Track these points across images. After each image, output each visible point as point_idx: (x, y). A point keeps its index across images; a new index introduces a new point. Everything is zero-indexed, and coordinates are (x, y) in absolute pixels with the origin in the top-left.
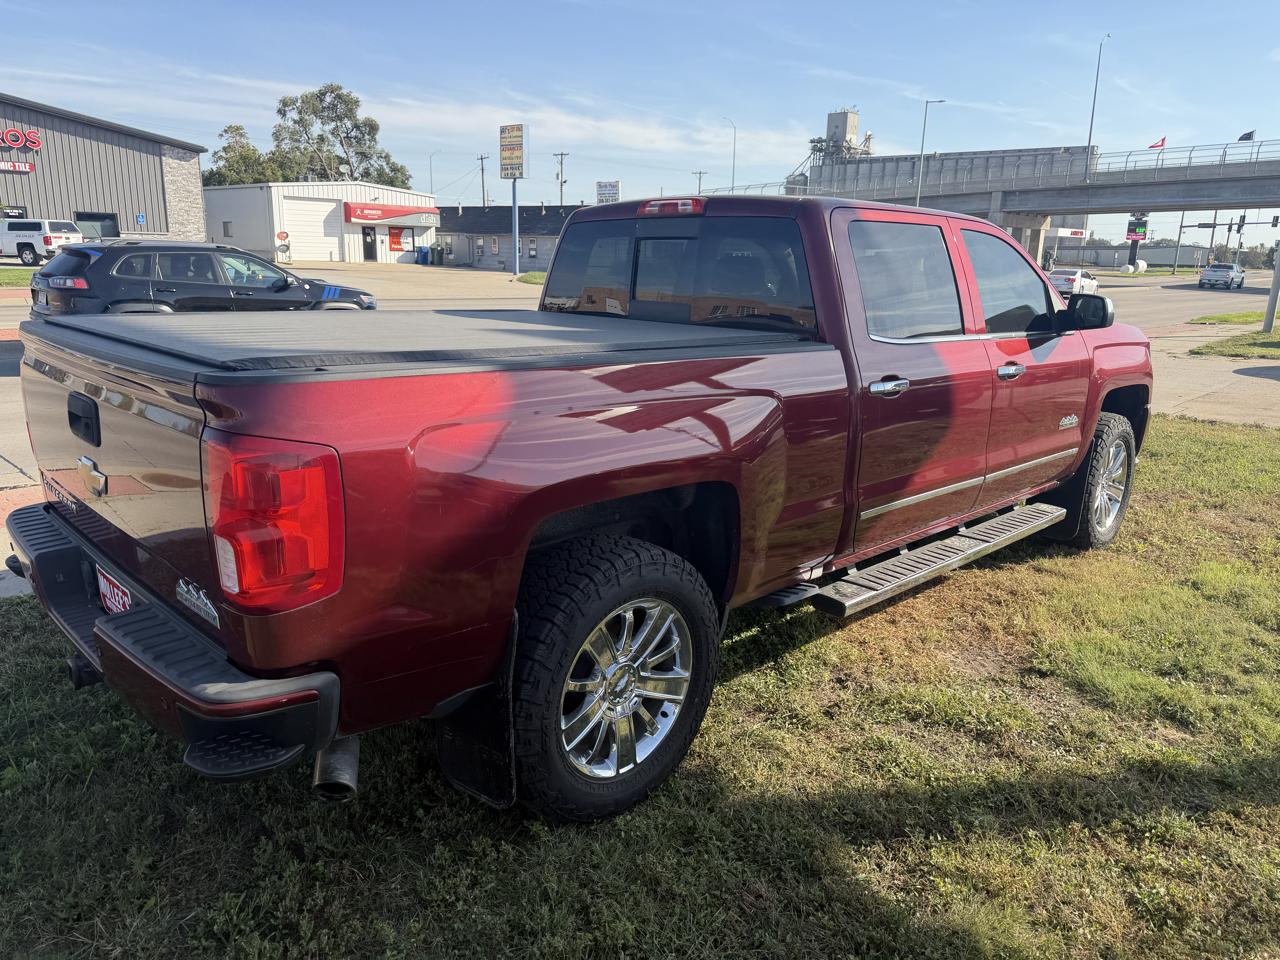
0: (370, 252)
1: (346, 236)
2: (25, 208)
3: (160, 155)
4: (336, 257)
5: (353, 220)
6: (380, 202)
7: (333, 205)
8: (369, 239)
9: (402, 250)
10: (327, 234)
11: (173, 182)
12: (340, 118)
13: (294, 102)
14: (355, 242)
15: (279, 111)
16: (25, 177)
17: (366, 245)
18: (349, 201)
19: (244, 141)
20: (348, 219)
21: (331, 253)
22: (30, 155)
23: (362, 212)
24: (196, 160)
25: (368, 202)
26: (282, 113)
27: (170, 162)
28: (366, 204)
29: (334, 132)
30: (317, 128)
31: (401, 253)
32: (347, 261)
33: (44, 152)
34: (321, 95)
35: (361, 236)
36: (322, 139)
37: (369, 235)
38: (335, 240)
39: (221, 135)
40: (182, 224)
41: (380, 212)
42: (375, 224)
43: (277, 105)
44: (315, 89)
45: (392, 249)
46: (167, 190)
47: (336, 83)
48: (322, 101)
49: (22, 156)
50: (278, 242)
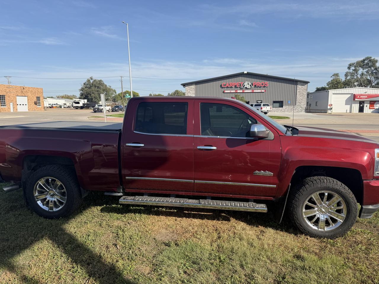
0: (361, 110)
1: (353, 105)
2: (262, 101)
3: (297, 85)
4: (348, 111)
5: (356, 99)
6: (368, 93)
7: (350, 95)
8: (361, 105)
9: (374, 109)
10: (346, 104)
11: (299, 92)
12: (370, 67)
13: (353, 64)
14: (356, 107)
15: (348, 68)
16: (263, 93)
17: (360, 107)
18: (356, 93)
19: (338, 77)
20: (354, 99)
21: (347, 110)
22: (265, 88)
23: (360, 97)
24: (306, 85)
25: (363, 93)
26: (349, 68)
27: (299, 87)
28: (362, 94)
29: (367, 72)
30: (361, 71)
31: (373, 110)
32: (352, 112)
33: (268, 87)
34: (364, 60)
35: (358, 105)
36: (362, 74)
37: (362, 104)
38: (349, 106)
39: (331, 77)
40: (300, 103)
41: (367, 97)
42: (365, 101)
43: (348, 66)
44: (362, 59)
45: (370, 108)
46: (297, 94)
47: (369, 56)
48: (364, 62)
49: (263, 88)
50: (329, 107)
